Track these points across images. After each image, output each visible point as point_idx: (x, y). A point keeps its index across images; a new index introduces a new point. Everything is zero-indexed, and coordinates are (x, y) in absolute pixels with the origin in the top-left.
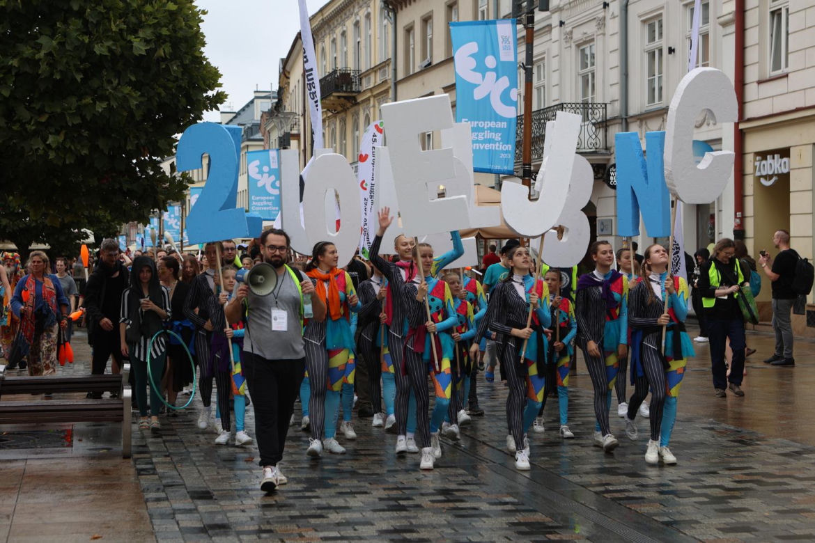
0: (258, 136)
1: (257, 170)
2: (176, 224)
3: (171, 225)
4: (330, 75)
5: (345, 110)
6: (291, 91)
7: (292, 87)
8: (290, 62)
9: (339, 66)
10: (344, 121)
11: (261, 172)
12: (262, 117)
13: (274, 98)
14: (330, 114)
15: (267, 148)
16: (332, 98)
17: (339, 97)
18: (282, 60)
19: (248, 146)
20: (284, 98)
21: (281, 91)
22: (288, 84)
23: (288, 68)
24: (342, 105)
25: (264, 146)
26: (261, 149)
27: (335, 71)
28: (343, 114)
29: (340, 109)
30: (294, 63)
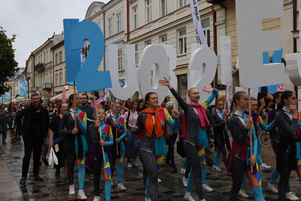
0: (21, 78)
1: (22, 85)
2: (9, 95)
3: (7, 95)
4: (38, 64)
5: (42, 72)
6: (29, 68)
7: (29, 67)
8: (28, 61)
9: (40, 62)
10: (41, 74)
11: (23, 86)
12: (21, 73)
13: (24, 69)
14: (38, 73)
15: (23, 80)
16: (39, 69)
17: (40, 69)
18: (27, 61)
19: (18, 80)
20: (27, 69)
21: (26, 68)
22: (28, 66)
23: (28, 63)
24: (41, 71)
25: (22, 80)
26: (21, 81)
27: (39, 63)
28: (41, 73)
29: (40, 72)
30: (29, 61)
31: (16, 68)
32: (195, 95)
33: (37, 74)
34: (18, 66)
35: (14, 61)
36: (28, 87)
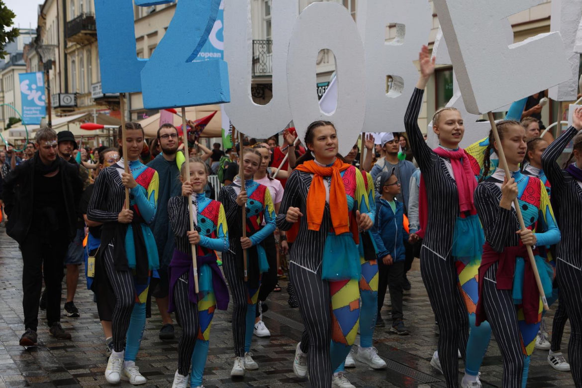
0: (22, 62)
1: (27, 87)
4: (78, 17)
5: (90, 43)
6: (47, 29)
7: (48, 26)
8: (46, 8)
9: (85, 10)
10: (89, 52)
11: (30, 89)
12: (24, 48)
13: (33, 34)
14: (79, 46)
15: (29, 71)
16: (80, 34)
17: (86, 34)
18: (40, 6)
19: (13, 70)
20: (42, 32)
21: (39, 30)
22: (45, 23)
23: (44, 12)
24: (88, 40)
25: (26, 70)
26: (24, 72)
27: (82, 15)
28: (89, 47)
29: (86, 42)
30: (50, 7)
31: (7, 29)
32: (450, 128)
33: (74, 51)
34: (13, 23)
35: (3, 7)
36: (46, 92)
